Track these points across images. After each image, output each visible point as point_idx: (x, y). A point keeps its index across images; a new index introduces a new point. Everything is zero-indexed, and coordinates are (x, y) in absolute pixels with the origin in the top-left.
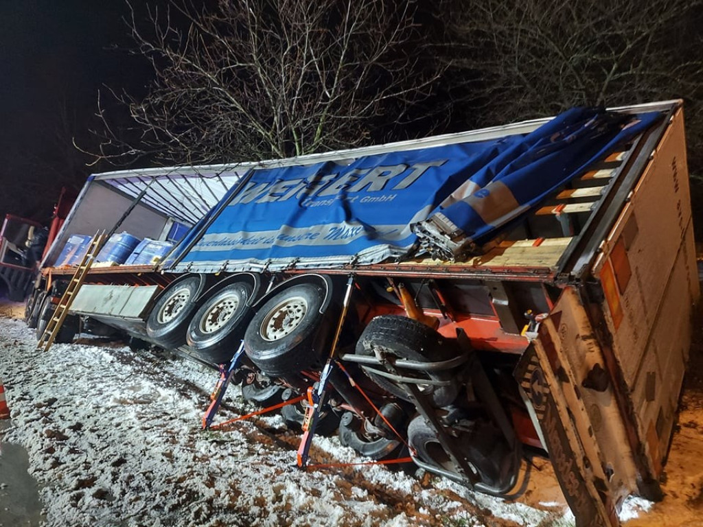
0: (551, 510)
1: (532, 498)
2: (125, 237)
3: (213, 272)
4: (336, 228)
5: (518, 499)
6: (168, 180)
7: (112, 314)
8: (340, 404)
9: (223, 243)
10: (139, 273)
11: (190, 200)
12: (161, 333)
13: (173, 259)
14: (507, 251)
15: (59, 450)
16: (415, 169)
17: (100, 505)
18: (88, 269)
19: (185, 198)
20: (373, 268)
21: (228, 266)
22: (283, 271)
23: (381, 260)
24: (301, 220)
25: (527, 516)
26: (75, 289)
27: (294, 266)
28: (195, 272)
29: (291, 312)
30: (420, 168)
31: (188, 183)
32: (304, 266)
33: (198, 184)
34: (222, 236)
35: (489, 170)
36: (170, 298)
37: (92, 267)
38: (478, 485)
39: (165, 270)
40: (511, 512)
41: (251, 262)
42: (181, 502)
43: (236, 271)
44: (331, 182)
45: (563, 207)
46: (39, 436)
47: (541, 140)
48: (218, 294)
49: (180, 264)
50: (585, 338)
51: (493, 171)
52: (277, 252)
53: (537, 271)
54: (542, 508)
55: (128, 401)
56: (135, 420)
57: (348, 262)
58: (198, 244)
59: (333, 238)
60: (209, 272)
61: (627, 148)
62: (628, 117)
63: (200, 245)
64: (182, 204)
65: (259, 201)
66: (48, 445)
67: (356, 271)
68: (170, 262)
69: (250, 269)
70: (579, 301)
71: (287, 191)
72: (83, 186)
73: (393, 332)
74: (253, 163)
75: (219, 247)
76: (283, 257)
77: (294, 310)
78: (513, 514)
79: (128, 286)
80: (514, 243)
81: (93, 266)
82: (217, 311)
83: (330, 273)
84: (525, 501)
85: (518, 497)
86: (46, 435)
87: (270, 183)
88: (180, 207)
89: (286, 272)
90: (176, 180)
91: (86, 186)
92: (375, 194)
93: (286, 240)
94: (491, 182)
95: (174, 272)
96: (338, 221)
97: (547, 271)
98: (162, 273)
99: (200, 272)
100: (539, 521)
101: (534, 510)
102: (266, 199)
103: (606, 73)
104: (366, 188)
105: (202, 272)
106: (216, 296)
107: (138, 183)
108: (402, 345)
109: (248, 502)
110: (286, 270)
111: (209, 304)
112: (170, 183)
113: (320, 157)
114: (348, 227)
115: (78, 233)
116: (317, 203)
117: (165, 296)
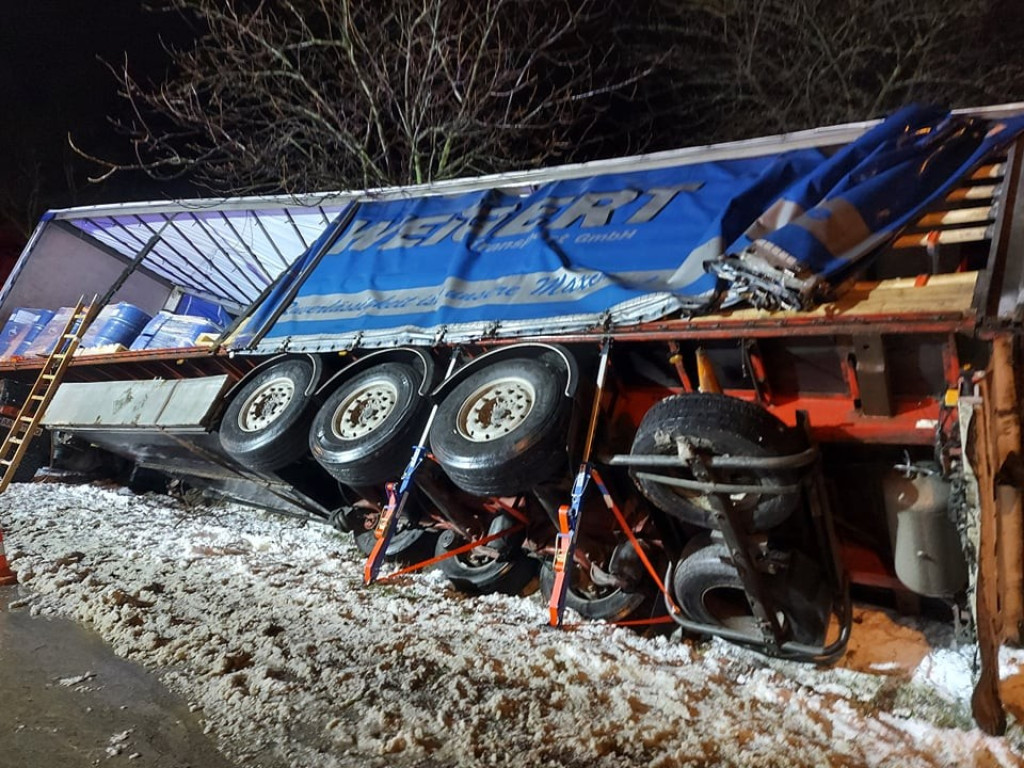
0: (890, 673)
1: (858, 660)
2: (126, 309)
3: (336, 350)
4: (548, 279)
5: (838, 663)
6: (194, 221)
7: (139, 423)
8: (543, 547)
9: (339, 308)
10: (178, 359)
11: (227, 254)
12: (252, 446)
13: (251, 334)
14: (872, 294)
15: (150, 621)
16: (653, 196)
17: (289, 689)
18: (70, 358)
19: (219, 251)
20: (644, 329)
21: (362, 341)
22: (473, 341)
23: (660, 315)
24: (476, 270)
25: (855, 685)
26: (48, 391)
27: (493, 332)
28: (301, 352)
29: (501, 400)
30: (664, 195)
31: (231, 225)
32: (514, 332)
33: (248, 229)
34: (333, 299)
35: (811, 186)
36: (256, 394)
37: (75, 355)
38: (787, 645)
39: (235, 351)
40: (830, 682)
41: (409, 331)
42: (421, 676)
43: (381, 346)
44: (510, 217)
45: (937, 236)
46: (101, 604)
47: (882, 146)
48: (355, 381)
49: (263, 340)
50: (1003, 413)
51: (818, 187)
52: (451, 315)
53: (945, 317)
54: (877, 673)
55: (215, 550)
56: (252, 576)
57: (595, 322)
58: (288, 310)
59: (549, 291)
60: (329, 350)
61: (1002, 160)
62: (983, 124)
63: (294, 312)
64: (210, 262)
65: (385, 247)
66: (129, 614)
67: (612, 335)
68: (245, 340)
69: (411, 341)
70: (1009, 358)
71: (431, 233)
72: (33, 229)
73: (709, 415)
74: (355, 193)
75: (332, 314)
76: (467, 322)
77: (509, 397)
78: (834, 684)
79: (161, 380)
80: (878, 285)
81: (77, 353)
82: (358, 407)
83: (565, 340)
84: (849, 665)
85: (837, 661)
86: (114, 601)
87: (394, 222)
88: (206, 268)
89: (477, 343)
90: (208, 220)
91: (39, 229)
92: (596, 230)
93: (461, 298)
94: (823, 201)
95: (254, 353)
96: (547, 268)
97: (959, 316)
98: (232, 355)
99: (309, 351)
100: (876, 690)
101: (865, 676)
102: (396, 242)
103: (883, 80)
104: (577, 223)
105: (314, 351)
106: (351, 384)
107: (137, 226)
108: (730, 433)
109: (522, 671)
110: (478, 340)
111: (341, 397)
112: (197, 225)
113: (475, 184)
114: (570, 276)
115: (26, 306)
116: (495, 247)
117: (244, 391)
